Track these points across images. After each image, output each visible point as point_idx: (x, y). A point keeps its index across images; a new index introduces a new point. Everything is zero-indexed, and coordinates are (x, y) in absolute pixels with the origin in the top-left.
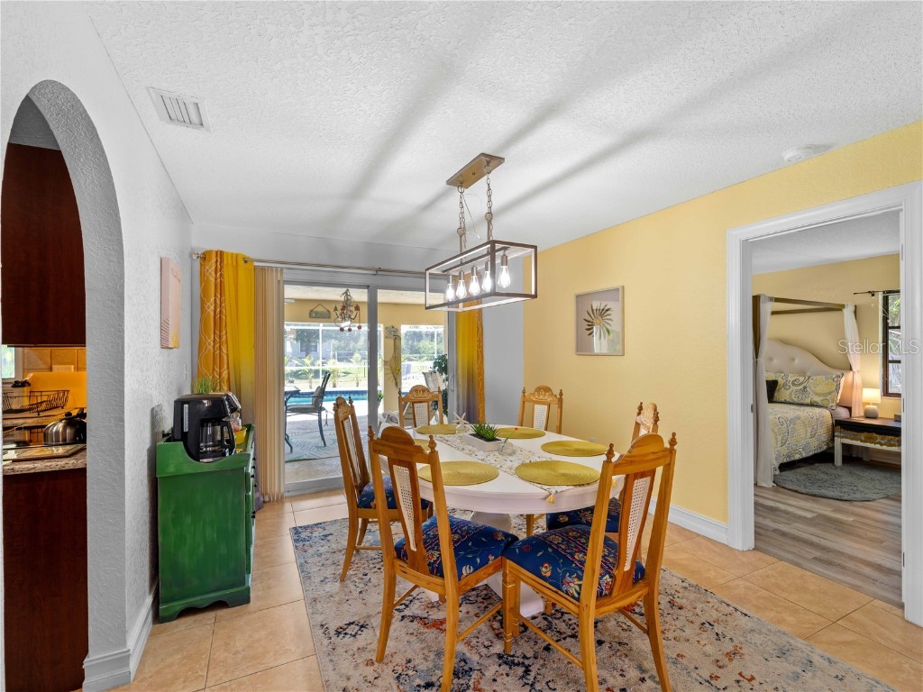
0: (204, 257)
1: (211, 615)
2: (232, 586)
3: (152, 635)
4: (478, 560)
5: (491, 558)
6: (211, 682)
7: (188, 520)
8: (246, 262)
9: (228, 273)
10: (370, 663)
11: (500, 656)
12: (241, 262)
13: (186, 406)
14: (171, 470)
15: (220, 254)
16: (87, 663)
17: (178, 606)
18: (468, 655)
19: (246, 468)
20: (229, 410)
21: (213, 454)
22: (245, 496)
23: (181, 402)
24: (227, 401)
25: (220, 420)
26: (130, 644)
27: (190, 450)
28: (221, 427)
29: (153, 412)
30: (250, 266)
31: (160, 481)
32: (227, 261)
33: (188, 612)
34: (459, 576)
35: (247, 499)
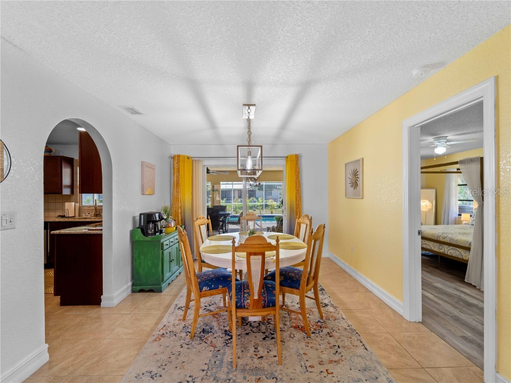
0: (173, 158)
1: (148, 294)
2: (156, 285)
3: (129, 296)
4: (213, 286)
5: (220, 286)
6: (132, 313)
7: (142, 257)
8: (188, 159)
9: (181, 163)
10: (180, 320)
11: (226, 331)
12: (186, 159)
13: (142, 216)
14: (137, 238)
15: (179, 156)
16: (102, 297)
17: (139, 288)
18: (215, 327)
19: (162, 241)
20: (158, 219)
21: (152, 234)
22: (161, 251)
23: (141, 215)
24: (157, 215)
25: (155, 222)
26: (115, 294)
27: (144, 232)
28: (155, 225)
29: (134, 218)
30: (190, 160)
31: (134, 243)
32: (181, 159)
33: (142, 291)
34: (201, 290)
35: (163, 253)
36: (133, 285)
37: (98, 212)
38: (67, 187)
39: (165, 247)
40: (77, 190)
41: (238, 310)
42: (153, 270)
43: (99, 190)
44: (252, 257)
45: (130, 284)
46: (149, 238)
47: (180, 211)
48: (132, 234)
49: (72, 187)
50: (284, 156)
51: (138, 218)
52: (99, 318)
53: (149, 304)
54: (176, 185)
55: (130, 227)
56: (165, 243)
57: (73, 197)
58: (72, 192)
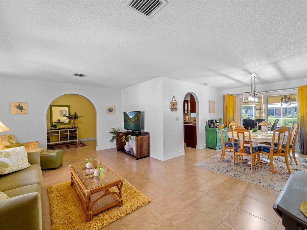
0: (224, 96)
1: (211, 149)
2: (215, 147)
3: (205, 148)
7: (209, 136)
9: (228, 98)
12: (230, 96)
15: (227, 95)
16: (196, 146)
17: (208, 147)
19: (216, 131)
20: (215, 122)
21: (213, 128)
22: (216, 135)
23: (209, 120)
24: (215, 121)
25: (214, 123)
26: (200, 146)
27: (210, 127)
28: (214, 124)
29: (206, 121)
30: (233, 96)
31: (206, 130)
32: (228, 96)
33: (209, 148)
34: (226, 146)
35: (217, 135)
36: (206, 145)
37: (195, 120)
38: (186, 110)
39: (218, 133)
40: (189, 111)
41: (236, 152)
42: (213, 141)
43: (195, 112)
44: (239, 134)
45: (205, 144)
46: (212, 129)
47: (227, 120)
48: (206, 127)
49: (187, 110)
50: (297, 87)
51: (208, 122)
52: (196, 151)
53: (211, 151)
54: (225, 109)
55: (205, 125)
56: (218, 132)
57: (188, 114)
58: (188, 112)
